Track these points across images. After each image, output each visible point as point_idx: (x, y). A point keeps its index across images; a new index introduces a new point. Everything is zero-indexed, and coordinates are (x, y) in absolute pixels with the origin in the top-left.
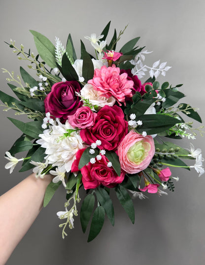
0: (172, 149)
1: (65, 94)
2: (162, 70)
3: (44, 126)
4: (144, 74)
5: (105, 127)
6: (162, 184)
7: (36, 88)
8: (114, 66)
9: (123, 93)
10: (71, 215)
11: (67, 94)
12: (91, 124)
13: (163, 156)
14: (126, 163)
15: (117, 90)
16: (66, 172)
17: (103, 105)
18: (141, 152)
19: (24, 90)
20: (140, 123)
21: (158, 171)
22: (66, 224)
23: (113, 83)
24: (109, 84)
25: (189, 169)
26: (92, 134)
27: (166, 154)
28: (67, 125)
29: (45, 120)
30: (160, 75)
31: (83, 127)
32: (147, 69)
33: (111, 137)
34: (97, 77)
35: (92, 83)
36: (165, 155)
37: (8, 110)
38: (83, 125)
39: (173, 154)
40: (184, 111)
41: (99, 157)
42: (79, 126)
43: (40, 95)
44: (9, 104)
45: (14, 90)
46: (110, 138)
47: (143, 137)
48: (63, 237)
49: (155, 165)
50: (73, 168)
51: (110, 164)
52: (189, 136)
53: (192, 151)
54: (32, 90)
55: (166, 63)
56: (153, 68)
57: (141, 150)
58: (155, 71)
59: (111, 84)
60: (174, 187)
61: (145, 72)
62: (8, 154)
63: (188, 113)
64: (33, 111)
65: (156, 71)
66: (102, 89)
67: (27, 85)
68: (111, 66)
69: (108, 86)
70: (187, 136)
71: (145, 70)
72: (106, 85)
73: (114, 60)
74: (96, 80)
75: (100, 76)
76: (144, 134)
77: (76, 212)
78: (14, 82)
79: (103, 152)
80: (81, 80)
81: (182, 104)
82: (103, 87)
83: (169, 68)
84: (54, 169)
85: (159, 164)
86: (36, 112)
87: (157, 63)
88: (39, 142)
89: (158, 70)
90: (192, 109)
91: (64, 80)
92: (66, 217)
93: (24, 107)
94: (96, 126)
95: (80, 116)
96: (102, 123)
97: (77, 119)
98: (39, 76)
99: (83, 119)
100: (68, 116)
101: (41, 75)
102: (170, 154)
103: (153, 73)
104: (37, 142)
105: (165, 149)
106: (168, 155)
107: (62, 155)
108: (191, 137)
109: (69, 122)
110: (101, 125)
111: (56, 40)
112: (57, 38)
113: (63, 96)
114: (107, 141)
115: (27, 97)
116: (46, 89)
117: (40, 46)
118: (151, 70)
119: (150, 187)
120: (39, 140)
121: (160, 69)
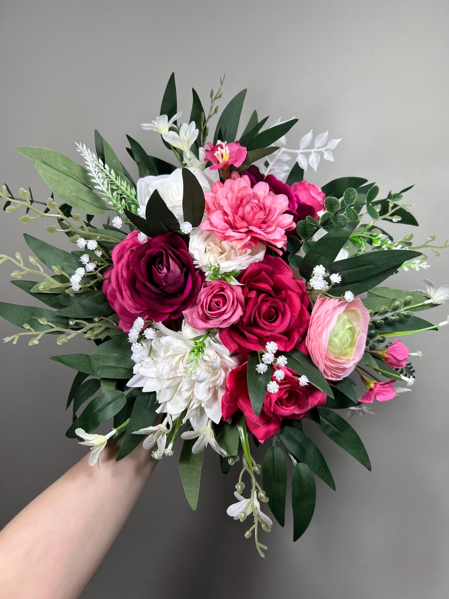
0: (397, 303)
1: (165, 270)
2: (323, 149)
3: (136, 348)
4: (286, 168)
5: (264, 308)
6: (403, 377)
7: (81, 272)
8: (235, 174)
9: (279, 228)
10: (257, 504)
11: (168, 269)
12: (239, 312)
13: (383, 321)
14: (329, 364)
15: (265, 226)
16: (213, 424)
17: (246, 265)
18: (349, 331)
19: (57, 284)
20: (336, 278)
21: (380, 353)
22: (255, 526)
23: (252, 212)
24: (243, 218)
25: (436, 329)
26: (246, 333)
27: (388, 315)
28: (187, 331)
29: (133, 334)
30: (323, 163)
31: (226, 325)
32: (290, 154)
34: (213, 212)
35: (209, 227)
36: (386, 319)
37: (39, 340)
38: (225, 320)
39: (402, 311)
40: (387, 216)
41: (279, 375)
42: (213, 323)
43: (93, 282)
44: (34, 324)
45: (32, 291)
46: (281, 326)
47: (346, 302)
48: (263, 555)
49: (371, 342)
50: (225, 412)
51: (303, 381)
52: (416, 265)
53: (430, 291)
54: (76, 278)
55: (327, 133)
56: (301, 151)
57: (348, 329)
58: (307, 155)
59: (249, 217)
60: (414, 371)
61: (288, 163)
62: (80, 432)
63: (396, 219)
64: (90, 321)
65: (310, 153)
66: (237, 235)
67: (57, 270)
68: (229, 177)
69: (244, 224)
70: (412, 266)
71: (287, 158)
72: (240, 223)
73: (237, 165)
74: (216, 218)
75: (221, 208)
76: (349, 296)
77: (262, 494)
78: (29, 273)
79: (282, 361)
80: (186, 227)
82: (234, 227)
83: (337, 141)
84: (188, 427)
85: (379, 337)
86: (96, 319)
87: (308, 137)
88: (133, 385)
89: (312, 151)
90: (401, 209)
91: (142, 237)
92: (248, 513)
93: (68, 318)
94: (248, 313)
95: (213, 304)
96: (257, 303)
97: (208, 313)
98: (77, 243)
99: (219, 309)
100: (183, 312)
101: (80, 239)
102: (395, 313)
103: (306, 160)
104: (128, 384)
105: (384, 308)
106: (393, 316)
107: (195, 394)
108: (421, 265)
109: (189, 323)
110: (255, 309)
111: (79, 151)
112: (81, 145)
113: (162, 275)
114: (278, 333)
115: (67, 296)
116: (98, 264)
117: (52, 177)
118: (299, 154)
119: (379, 390)
120: (131, 379)
121: (316, 147)
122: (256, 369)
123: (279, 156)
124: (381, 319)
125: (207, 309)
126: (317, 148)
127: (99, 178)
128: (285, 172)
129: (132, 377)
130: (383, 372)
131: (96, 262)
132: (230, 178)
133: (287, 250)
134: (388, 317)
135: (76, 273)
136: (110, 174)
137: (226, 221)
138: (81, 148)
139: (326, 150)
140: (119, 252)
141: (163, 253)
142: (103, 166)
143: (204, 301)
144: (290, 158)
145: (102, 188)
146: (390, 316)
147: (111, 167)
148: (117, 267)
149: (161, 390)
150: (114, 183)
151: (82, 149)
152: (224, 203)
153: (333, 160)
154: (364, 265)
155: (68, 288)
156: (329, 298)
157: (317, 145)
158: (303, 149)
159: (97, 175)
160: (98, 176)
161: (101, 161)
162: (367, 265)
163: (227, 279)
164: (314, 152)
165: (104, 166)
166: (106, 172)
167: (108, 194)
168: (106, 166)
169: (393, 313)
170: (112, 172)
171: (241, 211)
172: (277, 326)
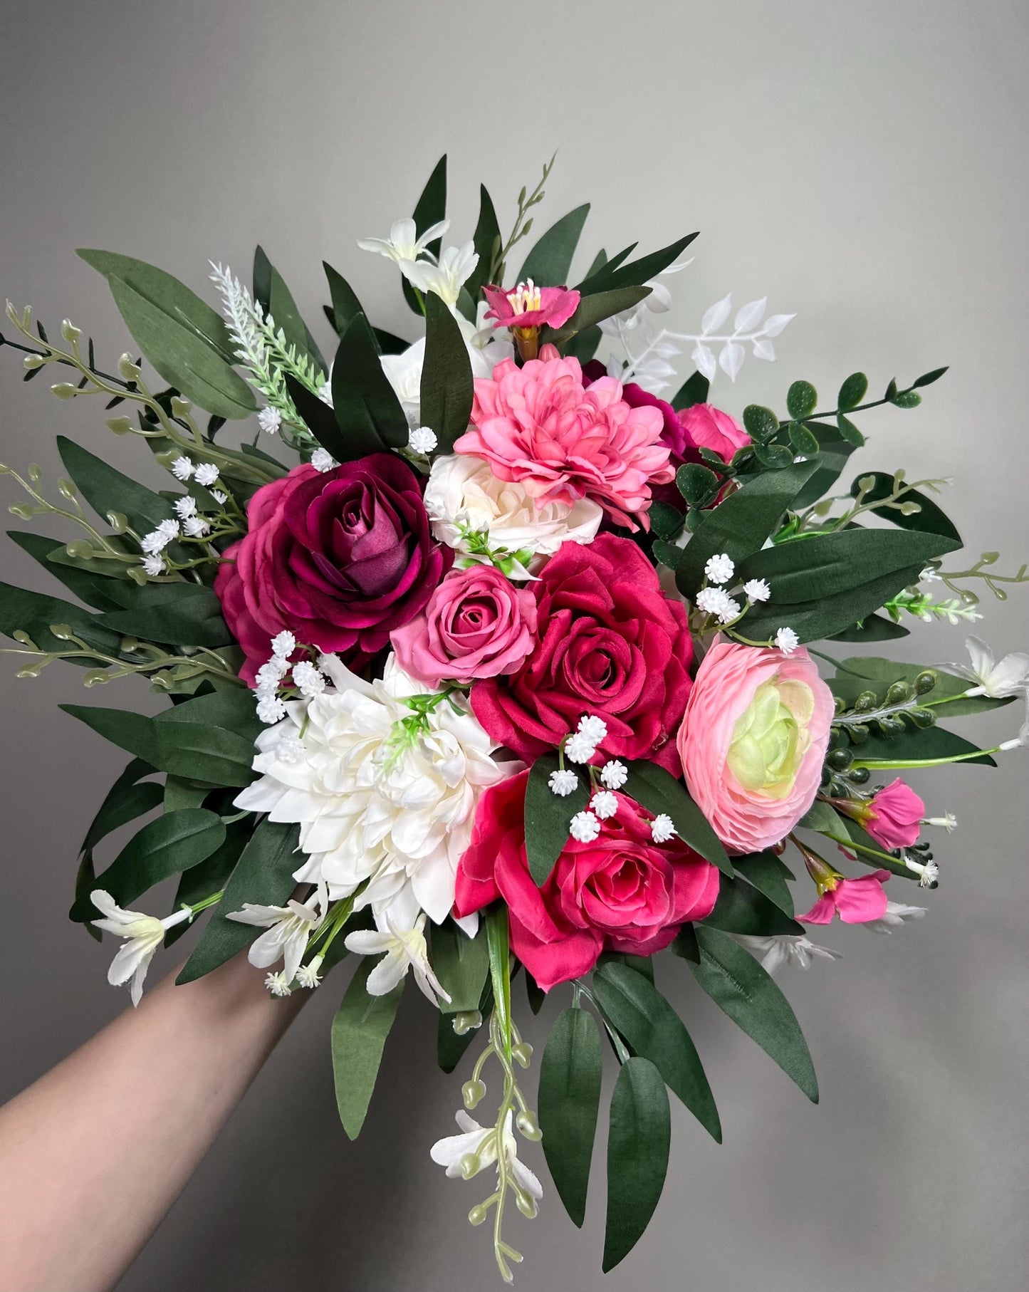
0: (901, 686)
1: (360, 527)
2: (752, 337)
3: (269, 708)
4: (669, 371)
5: (585, 649)
6: (912, 865)
7: (168, 530)
8: (549, 351)
9: (632, 471)
12: (525, 646)
13: (866, 729)
14: (729, 802)
15: (605, 459)
16: (429, 923)
17: (551, 546)
19: (112, 552)
20: (757, 590)
21: (857, 807)
22: (499, 1198)
23: (576, 428)
24: (555, 438)
25: (990, 761)
26: (535, 698)
27: (879, 714)
28: (397, 680)
29: (267, 678)
30: (749, 362)
31: (488, 672)
32: (676, 343)
33: (622, 691)
34: (490, 417)
35: (478, 447)
36: (874, 724)
37: (43, 670)
38: (488, 659)
39: (911, 706)
40: (888, 502)
41: (606, 804)
42: (461, 668)
43: (192, 562)
44: (40, 636)
45: (50, 558)
48: (507, 1275)
49: (835, 778)
50: (463, 895)
51: (663, 828)
52: (950, 612)
53: (980, 669)
54: (155, 542)
55: (762, 302)
56: (703, 338)
57: (781, 722)
58: (716, 348)
59: (569, 437)
61: (672, 361)
63: (909, 509)
64: (171, 649)
65: (724, 344)
66: (537, 469)
67: (116, 523)
68: (538, 356)
69: (558, 450)
70: (942, 611)
71: (670, 351)
73: (556, 324)
74: (496, 431)
75: (508, 412)
76: (786, 638)
77: (528, 1119)
79: (615, 773)
80: (423, 441)
81: (867, 475)
82: (531, 454)
83: (785, 319)
84: (365, 920)
85: (854, 769)
86: (187, 650)
87: (721, 309)
88: (248, 803)
89: (729, 339)
91: (322, 460)
93: (121, 636)
94: (545, 651)
95: (464, 617)
96: (568, 632)
97: (450, 636)
98: (174, 466)
99: (479, 629)
100: (393, 635)
101: (182, 458)
102: (895, 712)
103: (712, 357)
104: (238, 802)
105: (870, 695)
106: (889, 717)
107: (394, 839)
108: (961, 612)
109: (402, 663)
110: (563, 644)
111: (214, 279)
112: (221, 268)
113: (354, 537)
114: (612, 714)
115: (131, 583)
116: (214, 524)
117: (144, 319)
118: (699, 344)
119: (847, 897)
120: (246, 789)
121: (737, 333)
122: (550, 783)
123: (655, 347)
124: (863, 724)
125: (450, 630)
126: (740, 334)
127: (247, 334)
128: (664, 379)
129: (249, 785)
130: (859, 848)
131: (211, 519)
132: (537, 358)
133: (651, 529)
134: (879, 718)
135: (158, 530)
136: (276, 338)
137: (517, 442)
138: (219, 271)
139: (758, 339)
140: (266, 503)
141: (362, 491)
142: (261, 317)
143: (442, 609)
144: (678, 352)
145: (251, 356)
146: (882, 718)
147: (278, 325)
148: (255, 534)
149: (313, 823)
150: (281, 357)
151: (222, 276)
152: (516, 402)
153: (772, 358)
154: (825, 563)
155: (134, 565)
156: (740, 645)
157: (741, 328)
158: (708, 335)
159: (245, 329)
160: (246, 331)
161: (258, 306)
162: (831, 562)
163: (504, 566)
164: (733, 342)
165: (264, 318)
166: (267, 331)
167: (262, 371)
168: (270, 319)
169: (890, 710)
170: (281, 333)
171: (552, 422)
172: (611, 697)
